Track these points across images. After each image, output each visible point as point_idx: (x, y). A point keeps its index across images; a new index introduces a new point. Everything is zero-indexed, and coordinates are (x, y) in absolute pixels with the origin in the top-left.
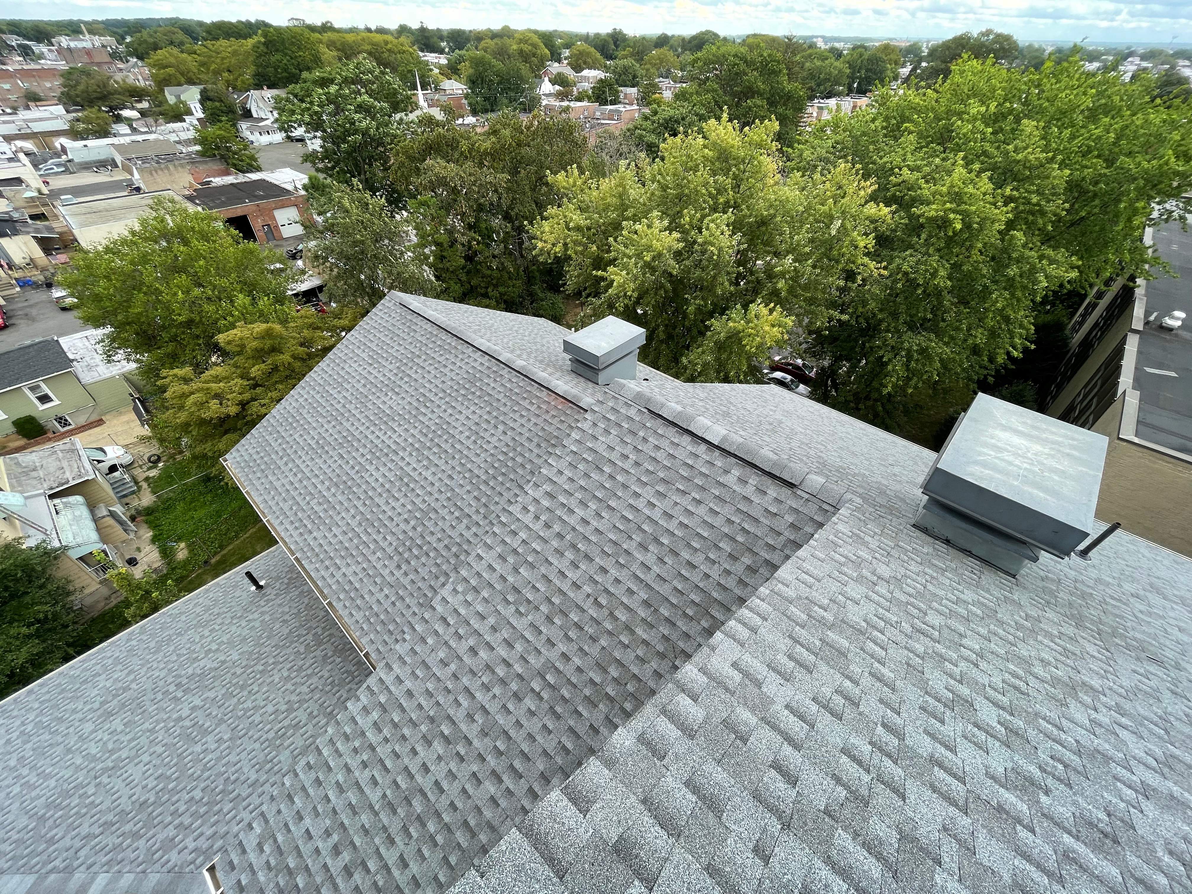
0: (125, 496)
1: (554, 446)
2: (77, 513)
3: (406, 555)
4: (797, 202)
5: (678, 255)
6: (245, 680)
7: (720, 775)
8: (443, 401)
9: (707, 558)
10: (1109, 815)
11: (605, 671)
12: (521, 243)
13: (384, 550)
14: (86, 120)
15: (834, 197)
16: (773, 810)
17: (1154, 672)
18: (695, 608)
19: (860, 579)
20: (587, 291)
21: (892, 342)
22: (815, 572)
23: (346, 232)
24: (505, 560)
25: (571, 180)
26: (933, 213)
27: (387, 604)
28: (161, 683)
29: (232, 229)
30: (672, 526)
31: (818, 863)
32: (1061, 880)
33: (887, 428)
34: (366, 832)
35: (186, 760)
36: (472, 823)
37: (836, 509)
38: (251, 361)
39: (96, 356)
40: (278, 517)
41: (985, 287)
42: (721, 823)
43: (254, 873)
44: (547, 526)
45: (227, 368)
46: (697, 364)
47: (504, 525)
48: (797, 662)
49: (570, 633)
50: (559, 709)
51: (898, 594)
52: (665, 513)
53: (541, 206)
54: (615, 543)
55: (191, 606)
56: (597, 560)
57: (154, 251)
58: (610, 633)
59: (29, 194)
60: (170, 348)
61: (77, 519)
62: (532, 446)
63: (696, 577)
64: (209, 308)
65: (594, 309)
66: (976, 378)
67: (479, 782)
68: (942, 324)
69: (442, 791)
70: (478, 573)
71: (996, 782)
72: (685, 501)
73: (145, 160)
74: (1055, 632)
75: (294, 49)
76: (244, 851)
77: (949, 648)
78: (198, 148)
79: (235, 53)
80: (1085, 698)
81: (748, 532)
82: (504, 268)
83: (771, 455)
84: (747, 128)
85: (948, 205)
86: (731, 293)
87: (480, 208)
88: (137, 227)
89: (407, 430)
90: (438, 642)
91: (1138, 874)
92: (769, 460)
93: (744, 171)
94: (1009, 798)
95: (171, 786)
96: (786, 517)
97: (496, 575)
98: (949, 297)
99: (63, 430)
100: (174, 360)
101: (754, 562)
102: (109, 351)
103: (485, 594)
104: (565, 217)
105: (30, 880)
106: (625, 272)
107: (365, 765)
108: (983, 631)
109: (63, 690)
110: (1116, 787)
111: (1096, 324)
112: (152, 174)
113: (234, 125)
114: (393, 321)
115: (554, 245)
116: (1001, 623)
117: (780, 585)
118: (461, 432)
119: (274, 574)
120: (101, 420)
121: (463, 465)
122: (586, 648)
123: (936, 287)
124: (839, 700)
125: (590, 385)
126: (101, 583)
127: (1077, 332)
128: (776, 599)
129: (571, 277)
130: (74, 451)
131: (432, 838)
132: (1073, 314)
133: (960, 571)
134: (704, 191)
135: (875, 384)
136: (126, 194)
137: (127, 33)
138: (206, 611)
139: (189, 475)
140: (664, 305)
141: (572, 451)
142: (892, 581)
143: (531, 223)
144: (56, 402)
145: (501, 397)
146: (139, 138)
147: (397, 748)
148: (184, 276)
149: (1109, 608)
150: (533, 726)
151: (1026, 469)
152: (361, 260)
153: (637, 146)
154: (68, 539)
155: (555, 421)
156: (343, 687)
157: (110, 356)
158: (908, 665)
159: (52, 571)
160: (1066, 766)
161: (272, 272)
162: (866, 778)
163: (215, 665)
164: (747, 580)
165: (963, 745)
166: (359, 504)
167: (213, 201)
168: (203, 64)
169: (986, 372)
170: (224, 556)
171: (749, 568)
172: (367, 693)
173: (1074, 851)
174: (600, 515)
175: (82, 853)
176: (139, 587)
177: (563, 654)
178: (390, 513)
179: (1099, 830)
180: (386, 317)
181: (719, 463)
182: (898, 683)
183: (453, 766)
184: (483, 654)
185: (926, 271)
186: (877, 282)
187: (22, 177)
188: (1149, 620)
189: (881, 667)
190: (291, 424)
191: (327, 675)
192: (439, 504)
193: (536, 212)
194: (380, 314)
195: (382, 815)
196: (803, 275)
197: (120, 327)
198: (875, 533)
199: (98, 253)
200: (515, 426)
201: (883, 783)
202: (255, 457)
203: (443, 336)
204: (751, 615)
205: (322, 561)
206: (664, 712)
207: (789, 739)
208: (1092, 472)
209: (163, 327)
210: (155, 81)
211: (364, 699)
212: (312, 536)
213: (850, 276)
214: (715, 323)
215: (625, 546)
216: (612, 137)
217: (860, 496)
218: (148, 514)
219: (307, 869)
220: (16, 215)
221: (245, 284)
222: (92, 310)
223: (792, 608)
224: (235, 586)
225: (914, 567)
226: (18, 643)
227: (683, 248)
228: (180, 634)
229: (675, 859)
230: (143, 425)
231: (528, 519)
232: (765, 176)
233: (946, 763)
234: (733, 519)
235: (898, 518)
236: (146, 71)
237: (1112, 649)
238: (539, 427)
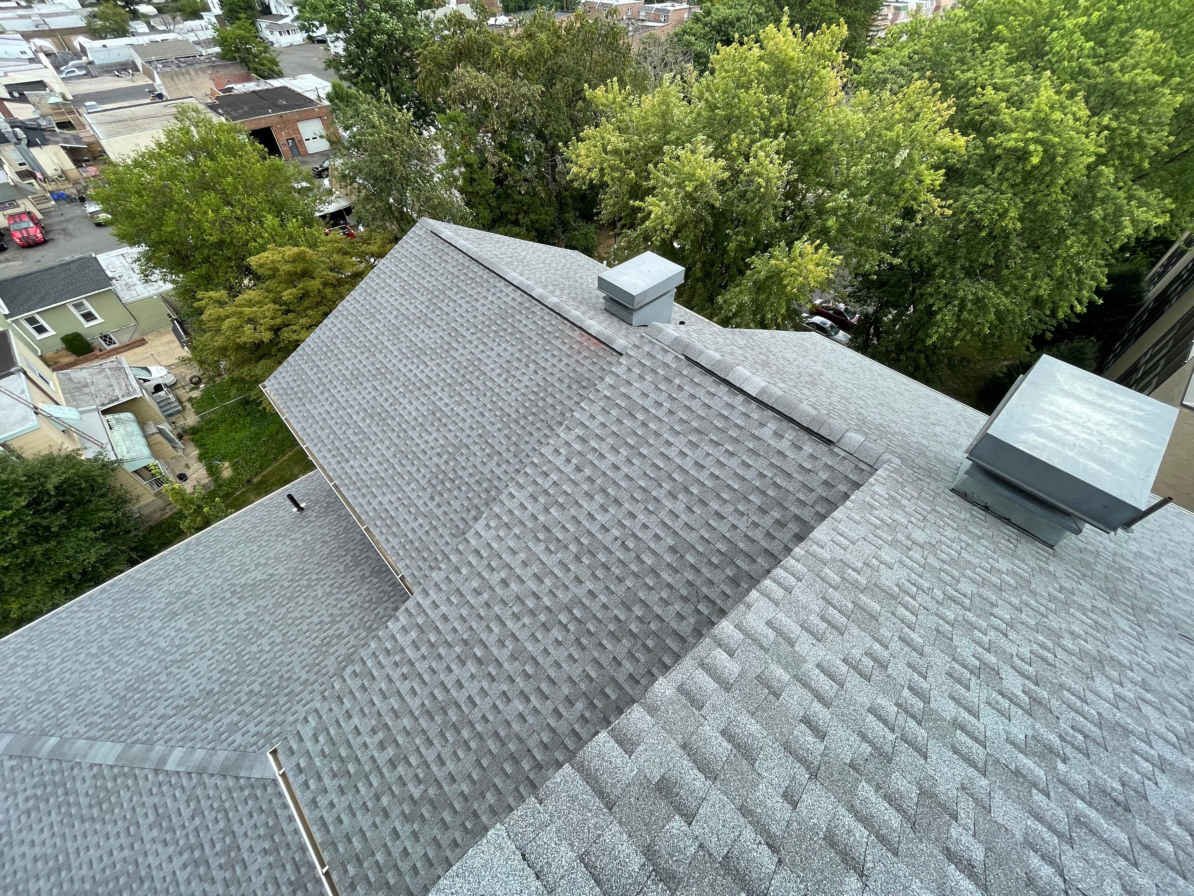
0: (171, 415)
1: (585, 388)
2: (129, 429)
3: (439, 488)
4: (859, 126)
5: (722, 185)
6: (292, 593)
7: (754, 727)
8: (475, 337)
9: (736, 510)
10: (1123, 785)
11: (629, 609)
12: (554, 166)
13: (418, 481)
14: (103, 17)
15: (903, 120)
16: (802, 761)
17: (1184, 649)
18: (721, 557)
19: (894, 544)
20: (622, 222)
21: (945, 289)
22: (851, 534)
23: (374, 151)
24: (536, 500)
25: (611, 96)
26: (1012, 144)
27: (421, 533)
28: (219, 589)
29: (257, 144)
30: (703, 476)
31: (842, 811)
32: (1071, 842)
33: (928, 382)
34: (408, 733)
35: (245, 658)
36: (502, 734)
37: (873, 469)
38: (283, 285)
39: (133, 275)
40: (316, 445)
41: (1062, 231)
42: (754, 770)
43: (311, 758)
44: (578, 469)
45: (260, 292)
46: (733, 304)
47: (536, 466)
48: (829, 623)
49: (597, 573)
50: (584, 641)
51: (931, 560)
52: (697, 463)
53: (577, 125)
54: (645, 490)
55: (240, 523)
56: (626, 505)
57: (182, 165)
58: (636, 575)
59: (53, 100)
60: (204, 269)
61: (130, 435)
62: (563, 387)
63: (723, 528)
64: (240, 229)
65: (629, 242)
66: (1032, 332)
67: (509, 700)
68: (1005, 272)
69: (475, 705)
70: (510, 511)
71: (1015, 747)
72: (718, 453)
73: (165, 63)
74: (1089, 606)
76: (301, 740)
77: (979, 616)
78: (218, 49)
80: (1112, 672)
81: (779, 487)
82: (535, 194)
83: (811, 410)
84: (811, 34)
85: (1030, 134)
86: (776, 229)
87: (513, 126)
88: (164, 140)
89: (438, 365)
90: (472, 573)
91: (1145, 841)
92: (808, 415)
93: (803, 88)
94: (1027, 763)
95: (232, 679)
96: (820, 473)
97: (527, 514)
98: (1016, 241)
99: (109, 348)
100: (207, 282)
101: (783, 516)
102: (145, 270)
103: (517, 530)
104: (603, 138)
105: (119, 747)
106: (664, 203)
107: (405, 677)
108: (1015, 601)
109: (132, 590)
110: (1133, 760)
111: (1179, 277)
112: (173, 80)
113: (253, 24)
114: (425, 251)
115: (589, 170)
116: (1034, 593)
117: (815, 547)
118: (493, 370)
119: (313, 498)
120: (143, 340)
121: (494, 403)
122: (612, 587)
123: (1004, 229)
124: (868, 663)
125: (624, 326)
126: (156, 495)
127: (1155, 284)
128: (811, 560)
129: (606, 206)
130: (120, 369)
131: (466, 743)
132: (1153, 264)
133: (997, 539)
134: (755, 113)
135: (920, 334)
136: (149, 101)
138: (253, 528)
139: (229, 398)
140: (703, 239)
141: (605, 396)
142: (927, 546)
143: (566, 144)
144: (100, 320)
145: (532, 335)
146: (158, 37)
147: (434, 665)
148: (213, 195)
149: (1146, 583)
150: (559, 654)
151: (1084, 439)
152: (389, 181)
153: (685, 54)
154: (122, 452)
155: (587, 363)
156: (380, 605)
157: (146, 276)
158: (938, 631)
159: (110, 481)
160: (1086, 736)
161: (299, 191)
162: (891, 737)
163: (265, 577)
164: (775, 534)
165: (985, 710)
166: (393, 436)
167: (235, 110)
169: (1045, 327)
170: (265, 476)
171: (777, 521)
172: (406, 614)
173: (1085, 816)
174: (630, 462)
175: (160, 729)
176: (191, 502)
177: (590, 591)
178: (423, 447)
179: (1112, 798)
180: (417, 245)
181: (755, 416)
182: (926, 648)
183: (485, 684)
184: (514, 586)
185: (995, 210)
186: (937, 221)
187: (45, 80)
188: (1186, 597)
189: (911, 633)
190: (326, 353)
191: (365, 593)
192: (471, 440)
193: (572, 132)
194: (411, 242)
195: (421, 720)
196: (857, 213)
197: (155, 246)
198: (912, 496)
199: (127, 166)
200: (547, 365)
201: (906, 741)
202: (292, 384)
203: (475, 267)
204: (785, 574)
205: (359, 489)
206: (702, 665)
207: (819, 696)
208: (1153, 446)
209: (196, 248)
211: (403, 619)
212: (349, 465)
213: (909, 214)
214: (756, 261)
215: (654, 493)
216: (657, 42)
217: (899, 457)
218: (193, 434)
219: (357, 759)
220: (43, 123)
221: (273, 203)
222: (126, 227)
223: (827, 570)
224: (279, 507)
225: (949, 533)
226: (87, 545)
227: (729, 178)
228: (231, 547)
229: (712, 798)
230: (183, 347)
231: (559, 462)
232: (826, 94)
233: (969, 727)
234: (765, 472)
235: (937, 481)
237: (1145, 625)
238: (571, 368)
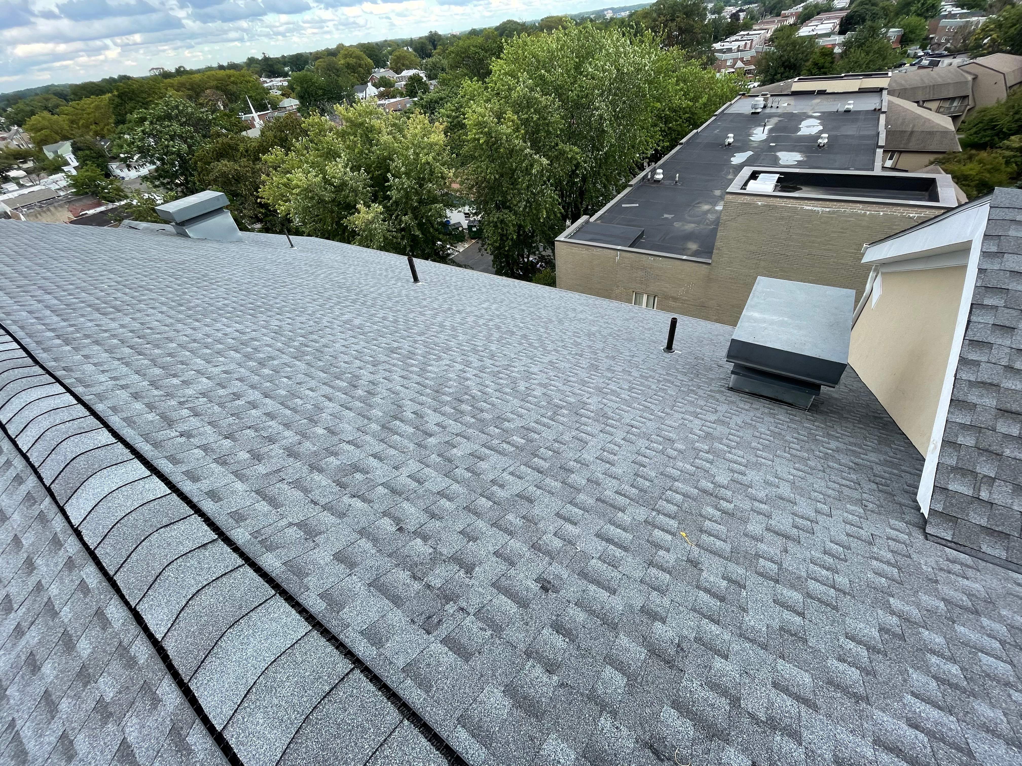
25: (274, 157)
73: (29, 207)
75: (144, 95)
78: (73, 190)
79: (98, 108)
112: (37, 218)
113: (106, 167)
137: (9, 105)
146: (25, 191)
168: (72, 122)
210: (34, 143)
236: (26, 136)
